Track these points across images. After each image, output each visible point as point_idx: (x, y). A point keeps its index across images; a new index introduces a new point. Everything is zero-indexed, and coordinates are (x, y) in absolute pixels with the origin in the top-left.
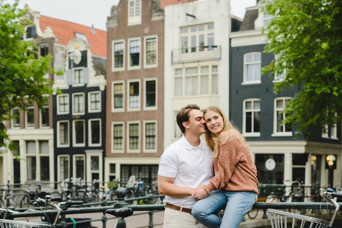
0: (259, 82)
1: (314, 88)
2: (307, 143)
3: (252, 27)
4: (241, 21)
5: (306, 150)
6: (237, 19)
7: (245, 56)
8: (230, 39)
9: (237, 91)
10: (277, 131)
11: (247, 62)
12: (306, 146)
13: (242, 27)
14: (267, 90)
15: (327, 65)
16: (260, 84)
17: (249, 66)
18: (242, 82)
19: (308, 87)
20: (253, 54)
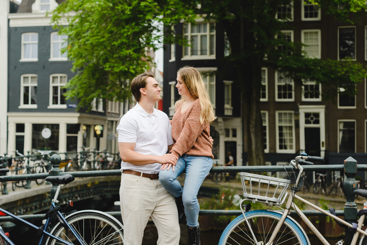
0: (36, 59)
1: (113, 67)
2: (80, 115)
3: (29, 11)
4: (19, 4)
5: (79, 121)
6: (15, 2)
7: (23, 36)
8: (9, 20)
9: (15, 67)
10: (53, 104)
11: (25, 41)
12: (79, 117)
13: (19, 10)
14: (44, 68)
15: (124, 47)
16: (37, 62)
17: (27, 46)
18: (20, 59)
19: (107, 66)
20: (30, 35)
